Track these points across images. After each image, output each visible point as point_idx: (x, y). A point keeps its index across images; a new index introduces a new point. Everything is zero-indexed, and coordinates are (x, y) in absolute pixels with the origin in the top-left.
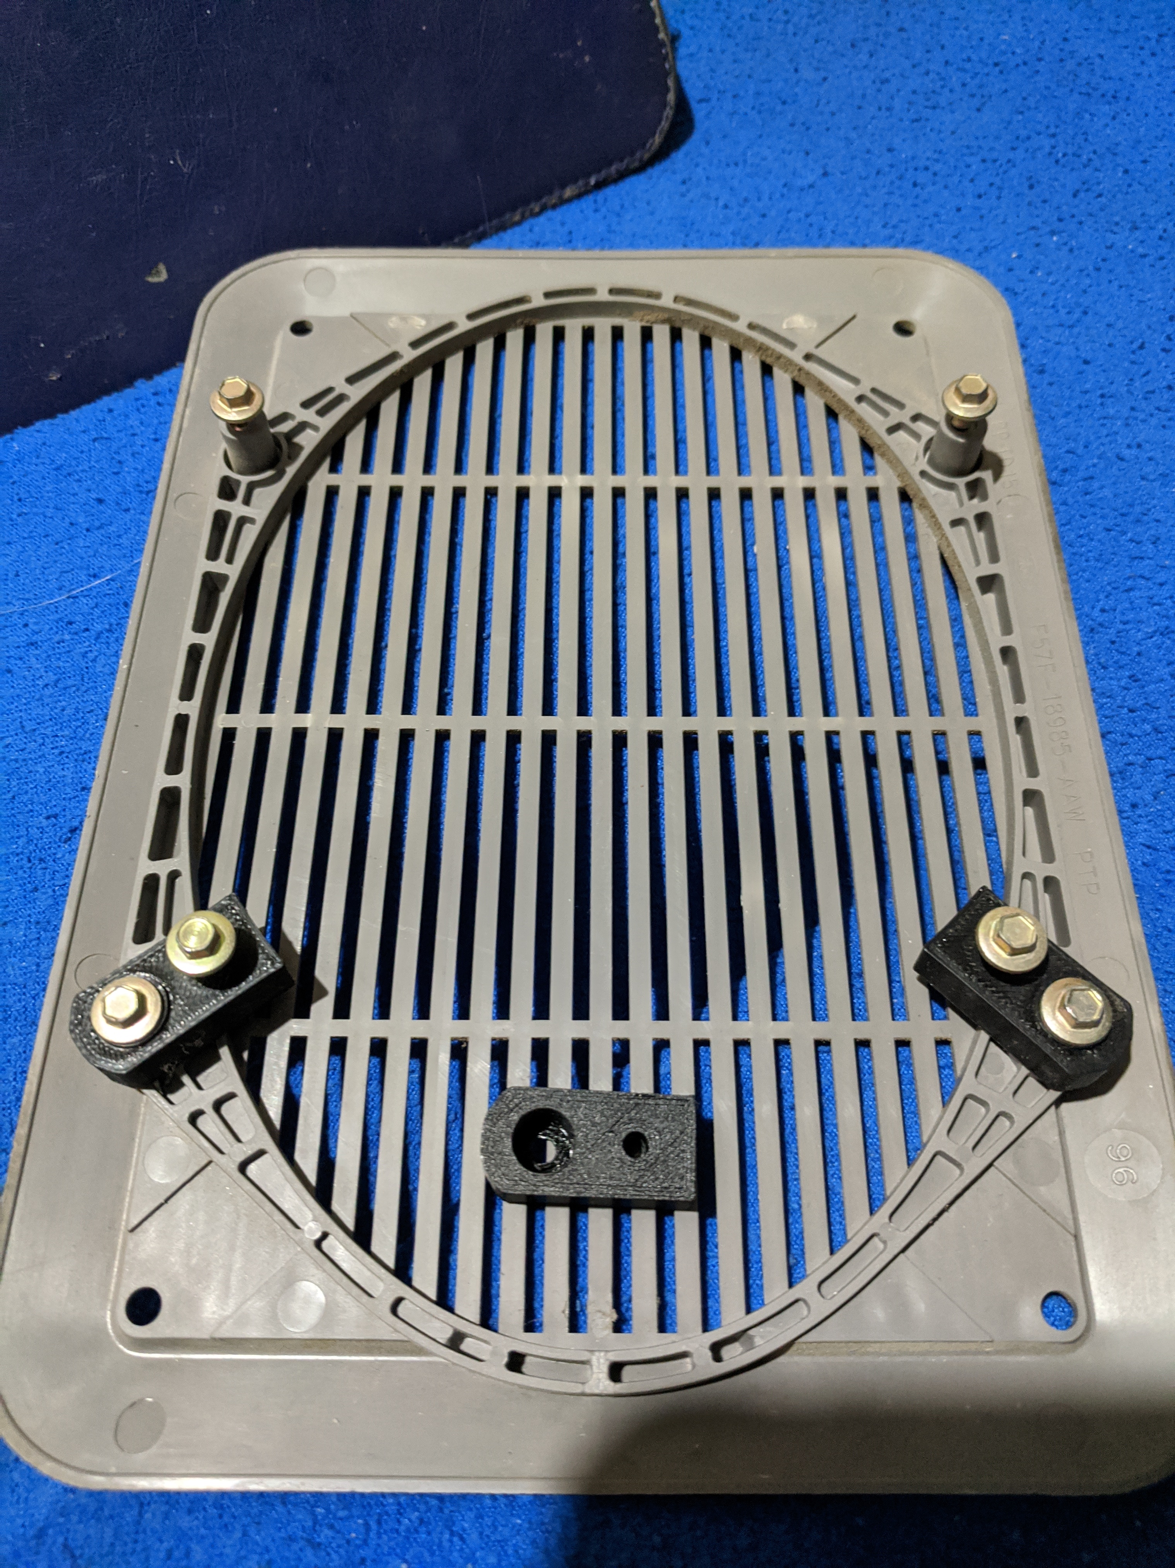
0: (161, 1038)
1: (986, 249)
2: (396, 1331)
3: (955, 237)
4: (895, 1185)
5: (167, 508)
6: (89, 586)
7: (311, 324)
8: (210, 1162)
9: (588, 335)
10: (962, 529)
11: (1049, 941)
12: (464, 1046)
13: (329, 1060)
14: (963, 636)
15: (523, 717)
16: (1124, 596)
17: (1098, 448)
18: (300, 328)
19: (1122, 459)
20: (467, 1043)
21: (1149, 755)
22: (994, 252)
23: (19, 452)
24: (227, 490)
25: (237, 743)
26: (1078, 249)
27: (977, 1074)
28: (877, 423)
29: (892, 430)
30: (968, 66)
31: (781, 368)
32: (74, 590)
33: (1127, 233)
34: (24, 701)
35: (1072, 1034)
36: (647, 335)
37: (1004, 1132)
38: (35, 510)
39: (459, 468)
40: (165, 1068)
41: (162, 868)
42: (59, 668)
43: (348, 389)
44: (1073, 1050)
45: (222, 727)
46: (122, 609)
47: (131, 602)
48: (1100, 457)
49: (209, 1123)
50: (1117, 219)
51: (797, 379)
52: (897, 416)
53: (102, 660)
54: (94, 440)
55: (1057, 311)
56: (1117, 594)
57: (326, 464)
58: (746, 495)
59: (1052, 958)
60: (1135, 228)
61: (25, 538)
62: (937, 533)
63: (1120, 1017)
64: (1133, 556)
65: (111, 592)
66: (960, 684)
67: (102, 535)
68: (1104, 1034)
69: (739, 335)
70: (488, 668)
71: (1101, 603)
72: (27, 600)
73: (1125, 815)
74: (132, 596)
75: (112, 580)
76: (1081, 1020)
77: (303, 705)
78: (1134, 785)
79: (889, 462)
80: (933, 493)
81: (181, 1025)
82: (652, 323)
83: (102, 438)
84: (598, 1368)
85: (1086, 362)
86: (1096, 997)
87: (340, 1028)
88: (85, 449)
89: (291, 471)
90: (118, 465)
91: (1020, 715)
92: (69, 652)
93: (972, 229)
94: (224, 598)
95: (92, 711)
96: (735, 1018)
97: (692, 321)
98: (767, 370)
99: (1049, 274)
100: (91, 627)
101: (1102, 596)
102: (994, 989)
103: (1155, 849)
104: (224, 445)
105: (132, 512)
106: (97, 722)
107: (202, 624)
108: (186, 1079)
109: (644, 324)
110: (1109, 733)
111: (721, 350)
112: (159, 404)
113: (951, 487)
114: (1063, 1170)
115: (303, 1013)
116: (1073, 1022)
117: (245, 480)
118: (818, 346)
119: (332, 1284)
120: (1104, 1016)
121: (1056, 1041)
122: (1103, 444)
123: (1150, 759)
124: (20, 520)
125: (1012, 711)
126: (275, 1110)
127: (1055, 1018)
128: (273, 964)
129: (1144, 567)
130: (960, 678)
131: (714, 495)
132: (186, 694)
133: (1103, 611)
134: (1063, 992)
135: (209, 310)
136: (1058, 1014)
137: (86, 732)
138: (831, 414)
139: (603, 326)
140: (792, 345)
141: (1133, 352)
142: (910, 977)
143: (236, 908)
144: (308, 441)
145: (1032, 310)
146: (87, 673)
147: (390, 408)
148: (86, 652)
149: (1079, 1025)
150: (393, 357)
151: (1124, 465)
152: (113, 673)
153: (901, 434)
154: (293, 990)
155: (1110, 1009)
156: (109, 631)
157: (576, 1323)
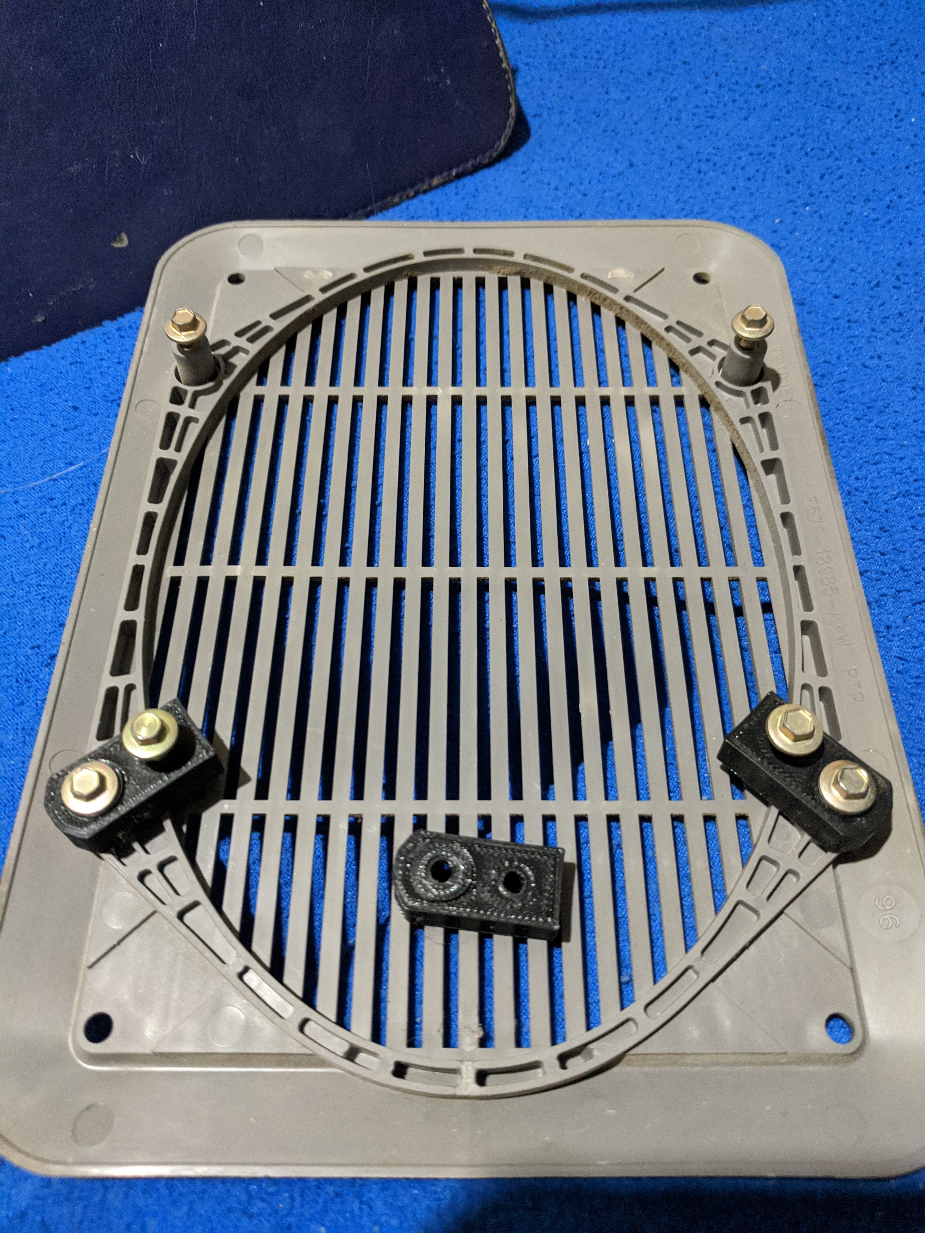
0: (117, 811)
1: (756, 217)
2: (304, 1046)
3: (731, 208)
4: (705, 928)
5: (130, 411)
6: (66, 471)
7: (244, 276)
8: (154, 913)
9: (458, 284)
10: (749, 425)
11: (825, 733)
12: (359, 821)
13: (251, 835)
14: (750, 499)
15: (407, 568)
16: (873, 468)
17: (847, 359)
18: (235, 279)
19: (867, 367)
20: (362, 818)
21: (898, 588)
22: (762, 219)
23: (11, 374)
24: (177, 397)
25: (182, 588)
26: (826, 216)
27: (769, 840)
28: (682, 347)
29: (693, 352)
30: (737, 87)
31: (606, 307)
32: (54, 474)
33: (862, 204)
34: (14, 559)
35: (844, 804)
36: (503, 285)
37: (792, 886)
38: (24, 416)
39: (358, 382)
40: (120, 836)
41: (121, 682)
42: (42, 533)
43: (271, 323)
44: (846, 817)
45: (169, 576)
46: (92, 488)
47: (100, 482)
48: (849, 366)
49: (155, 880)
50: (855, 194)
51: (619, 316)
52: (696, 342)
53: (76, 527)
54: (71, 364)
55: (812, 261)
56: (868, 466)
57: (255, 379)
58: (580, 402)
59: (827, 746)
60: (868, 200)
61: (16, 437)
62: (730, 428)
63: (882, 791)
64: (879, 437)
65: (84, 475)
66: (749, 536)
67: (77, 434)
68: (870, 804)
69: (574, 282)
70: (380, 528)
71: (856, 473)
72: (17, 483)
73: (881, 634)
74: (101, 478)
75: (84, 466)
76: (851, 792)
77: (234, 558)
78: (888, 612)
79: (691, 376)
80: (726, 399)
81: (133, 800)
82: (507, 275)
83: (77, 362)
84: (467, 1075)
85: (836, 297)
86: (863, 774)
87: (260, 807)
88: (64, 370)
89: (227, 383)
90: (90, 381)
91: (797, 564)
92: (50, 521)
93: (744, 203)
94: (173, 479)
95: (68, 565)
96: (575, 798)
97: (538, 273)
98: (596, 310)
99: (805, 234)
100: (67, 502)
101: (855, 468)
102: (781, 770)
103: (906, 660)
104: (175, 363)
105: (100, 415)
106: (71, 573)
107: (156, 496)
108: (136, 846)
109: (500, 275)
110: (867, 571)
111: (560, 294)
112: (121, 337)
113: (739, 394)
114: (839, 914)
115: (231, 795)
116: (845, 795)
117: (191, 390)
118: (635, 291)
119: (252, 1008)
120: (870, 790)
121: (831, 810)
122: (852, 356)
123: (899, 592)
124: (12, 424)
125: (791, 561)
126: (208, 874)
127: (830, 791)
128: (207, 752)
129: (887, 446)
130: (749, 531)
131: (556, 402)
132: (143, 549)
133: (857, 479)
134: (836, 772)
135: (165, 265)
136: (833, 788)
137: (63, 582)
138: (646, 342)
139: (469, 278)
140: (615, 290)
141: (872, 289)
142: (714, 765)
143: (179, 709)
144: (240, 361)
145: (792, 260)
146: (64, 537)
147: (304, 338)
148: (64, 521)
149: (850, 797)
150: (307, 299)
151: (869, 371)
152: (85, 537)
153: (701, 356)
154: (223, 777)
155: (874, 785)
156: (82, 504)
157: (448, 1040)
